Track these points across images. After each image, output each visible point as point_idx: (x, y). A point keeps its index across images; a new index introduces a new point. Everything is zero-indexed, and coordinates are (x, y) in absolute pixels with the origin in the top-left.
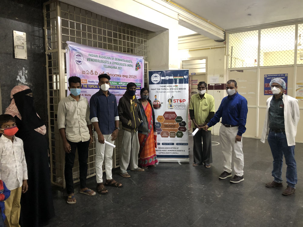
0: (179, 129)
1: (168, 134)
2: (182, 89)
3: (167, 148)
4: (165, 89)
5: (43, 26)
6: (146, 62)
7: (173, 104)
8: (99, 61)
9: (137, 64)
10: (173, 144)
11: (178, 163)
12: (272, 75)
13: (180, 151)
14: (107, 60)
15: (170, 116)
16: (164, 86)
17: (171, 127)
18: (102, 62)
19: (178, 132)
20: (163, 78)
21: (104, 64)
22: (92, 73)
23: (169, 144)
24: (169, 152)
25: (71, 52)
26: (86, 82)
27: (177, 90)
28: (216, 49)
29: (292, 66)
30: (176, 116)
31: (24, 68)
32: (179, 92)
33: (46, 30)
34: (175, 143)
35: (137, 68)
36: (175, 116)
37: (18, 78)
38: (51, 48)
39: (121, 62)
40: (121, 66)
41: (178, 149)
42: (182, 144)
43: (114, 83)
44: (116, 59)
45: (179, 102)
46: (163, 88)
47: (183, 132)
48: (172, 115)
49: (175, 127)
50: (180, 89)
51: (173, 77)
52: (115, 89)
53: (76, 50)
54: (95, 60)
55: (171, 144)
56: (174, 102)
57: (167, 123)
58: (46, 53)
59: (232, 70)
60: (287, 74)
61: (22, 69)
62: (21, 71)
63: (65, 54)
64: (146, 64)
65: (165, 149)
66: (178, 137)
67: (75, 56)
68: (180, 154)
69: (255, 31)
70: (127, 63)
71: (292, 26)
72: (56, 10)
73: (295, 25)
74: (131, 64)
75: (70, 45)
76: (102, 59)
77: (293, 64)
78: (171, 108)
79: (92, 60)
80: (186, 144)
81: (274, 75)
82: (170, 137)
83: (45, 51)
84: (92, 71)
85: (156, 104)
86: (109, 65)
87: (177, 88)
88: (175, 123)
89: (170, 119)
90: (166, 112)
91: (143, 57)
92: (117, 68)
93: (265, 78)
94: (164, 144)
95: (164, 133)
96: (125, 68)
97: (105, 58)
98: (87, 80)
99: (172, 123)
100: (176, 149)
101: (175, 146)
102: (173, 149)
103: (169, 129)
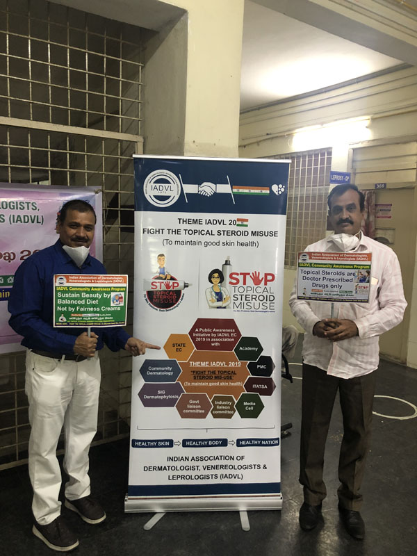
0: (248, 386)
1: (205, 407)
3: (202, 459)
4: (200, 232)
7: (228, 290)
10: (224, 443)
11: (238, 512)
13: (250, 467)
15: (217, 337)
16: (195, 222)
17: (218, 378)
19: (245, 398)
20: (191, 189)
23: (210, 443)
24: (206, 472)
27: (242, 239)
30: (239, 334)
32: (251, 244)
34: (232, 437)
36: (235, 335)
41: (242, 463)
42: (260, 443)
45: (250, 282)
47: (262, 397)
48: (223, 333)
49: (234, 377)
50: (254, 234)
51: (229, 185)
55: (216, 443)
56: (230, 283)
65: (195, 463)
66: (244, 414)
68: (249, 478)
78: (220, 304)
80: (273, 442)
82: (215, 416)
85: (164, 288)
87: (243, 228)
88: (232, 364)
89: (215, 348)
90: (199, 320)
94: (190, 443)
95: (191, 402)
99: (223, 364)
100: (235, 463)
101: (232, 450)
102: (223, 462)
103: (211, 384)
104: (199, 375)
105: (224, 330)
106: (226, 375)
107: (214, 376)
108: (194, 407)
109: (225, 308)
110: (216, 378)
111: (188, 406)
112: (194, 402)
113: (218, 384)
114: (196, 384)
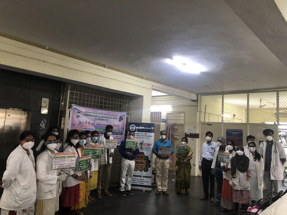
0: (146, 166)
1: (138, 169)
2: (149, 136)
3: (136, 179)
4: (138, 136)
5: (60, 94)
6: (128, 116)
7: (143, 146)
8: (92, 116)
9: (120, 117)
10: (141, 176)
11: (143, 191)
12: (232, 130)
13: (145, 182)
14: (98, 115)
17: (140, 163)
18: (94, 116)
19: (145, 168)
20: (137, 128)
21: (95, 117)
22: (86, 123)
23: (138, 176)
24: (137, 182)
25: (74, 111)
26: (81, 128)
27: (146, 137)
28: (191, 107)
29: (245, 124)
30: (145, 155)
31: (45, 119)
32: (148, 138)
33: (62, 97)
35: (120, 120)
37: (41, 125)
38: (62, 107)
39: (107, 116)
40: (108, 119)
42: (147, 177)
43: (102, 130)
44: (105, 114)
45: (147, 145)
46: (137, 135)
47: (148, 168)
48: (142, 155)
49: (143, 163)
50: (148, 136)
51: (144, 127)
52: (101, 134)
53: (77, 109)
54: (90, 115)
57: (138, 161)
58: (59, 110)
59: (203, 124)
60: (242, 130)
61: (44, 120)
62: (43, 121)
63: (70, 112)
64: (128, 117)
65: (135, 180)
66: (145, 171)
67: (76, 113)
68: (145, 184)
69: (219, 95)
70: (113, 117)
71: (245, 94)
72: (68, 87)
73: (247, 94)
74: (115, 117)
75: (74, 107)
76: (94, 114)
77: (246, 123)
78: (141, 149)
79: (87, 115)
80: (150, 177)
81: (233, 130)
82: (139, 171)
83: (59, 109)
84: (86, 122)
86: (99, 118)
87: (146, 135)
88: (143, 161)
89: (140, 158)
91: (126, 113)
92: (105, 120)
93: (227, 131)
96: (111, 120)
97: (96, 113)
98: (82, 128)
99: (141, 161)
100: (143, 181)
101: (142, 178)
102: (140, 180)
103: (139, 165)
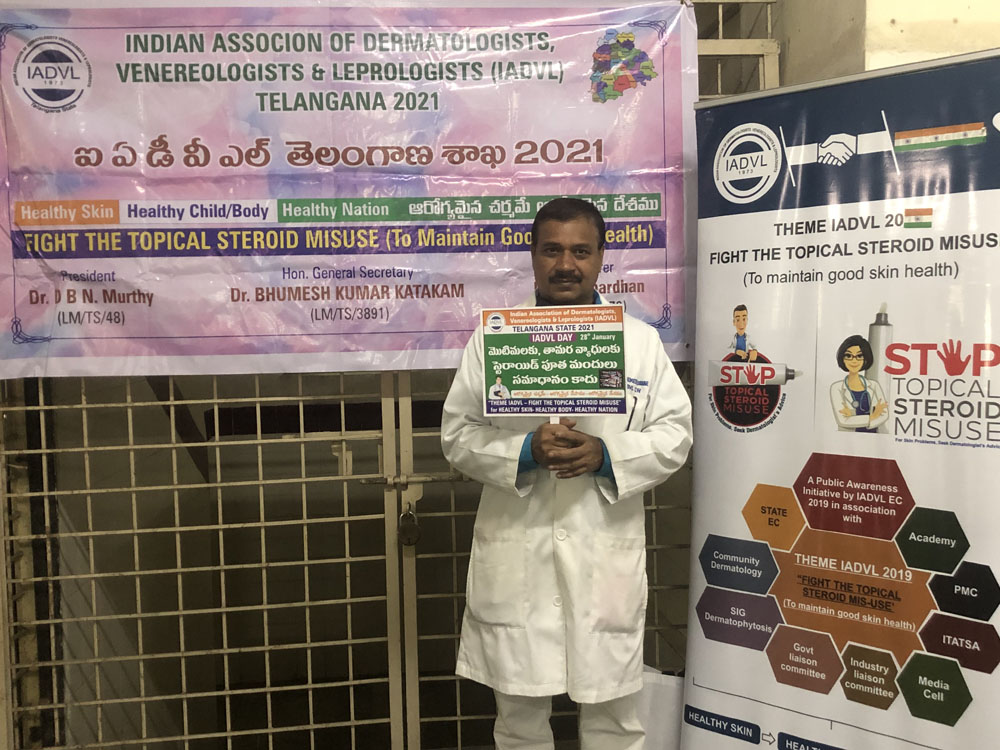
7: (882, 386)
8: (211, 73)
15: (854, 502)
17: (856, 602)
18: (241, 74)
22: (158, 156)
26: (109, 213)
36: (898, 501)
40: (429, 86)
43: (364, 211)
44: (375, 43)
48: (870, 493)
49: (897, 607)
52: (367, 251)
54: (186, 72)
56: (889, 369)
57: (827, 563)
67: (26, 65)
78: (862, 420)
79: (158, 74)
84: (160, 144)
88: (890, 574)
89: (853, 528)
90: (817, 458)
92: (390, 101)
94: (793, 746)
95: (797, 646)
99: (869, 570)
103: (841, 615)
104: (817, 587)
105: (873, 487)
106: (875, 598)
107: (848, 595)
108: (804, 661)
109: (874, 430)
110: (853, 600)
111: (791, 657)
112: (803, 649)
113: (856, 617)
114: (809, 608)
